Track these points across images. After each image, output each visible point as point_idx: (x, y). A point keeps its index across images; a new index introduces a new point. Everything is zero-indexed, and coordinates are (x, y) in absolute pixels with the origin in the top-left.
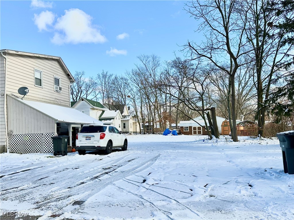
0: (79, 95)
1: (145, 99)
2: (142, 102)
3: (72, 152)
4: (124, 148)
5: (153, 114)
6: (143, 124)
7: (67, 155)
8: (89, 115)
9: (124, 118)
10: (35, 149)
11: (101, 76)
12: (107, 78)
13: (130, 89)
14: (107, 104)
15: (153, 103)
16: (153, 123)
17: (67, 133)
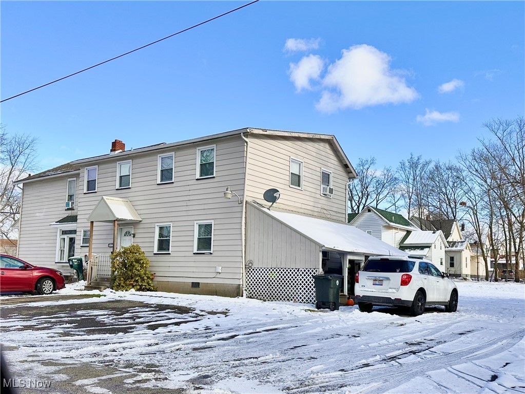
0: (364, 201)
1: (500, 209)
2: (492, 215)
3: (347, 305)
4: (451, 306)
5: (518, 240)
6: (493, 259)
7: (338, 309)
8: (381, 239)
9: (452, 246)
10: (286, 295)
11: (407, 164)
12: (419, 169)
13: (466, 188)
14: (416, 217)
15: (518, 219)
16: (517, 260)
17: (340, 271)
